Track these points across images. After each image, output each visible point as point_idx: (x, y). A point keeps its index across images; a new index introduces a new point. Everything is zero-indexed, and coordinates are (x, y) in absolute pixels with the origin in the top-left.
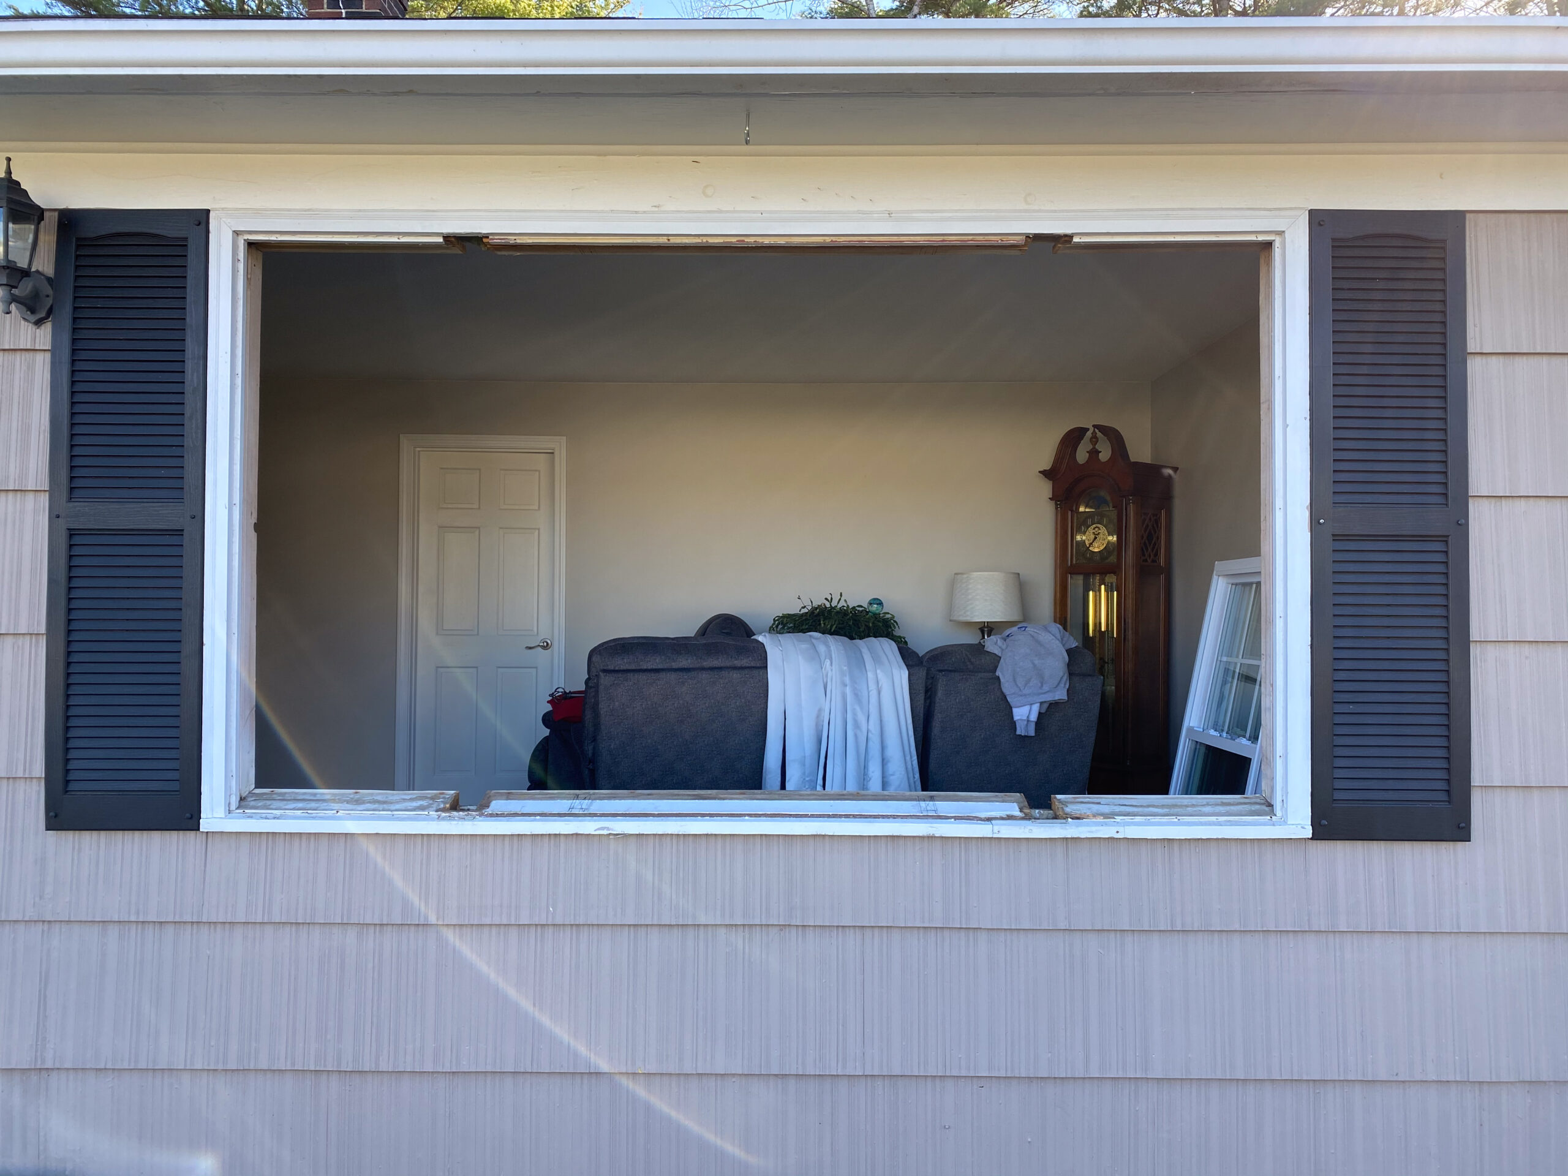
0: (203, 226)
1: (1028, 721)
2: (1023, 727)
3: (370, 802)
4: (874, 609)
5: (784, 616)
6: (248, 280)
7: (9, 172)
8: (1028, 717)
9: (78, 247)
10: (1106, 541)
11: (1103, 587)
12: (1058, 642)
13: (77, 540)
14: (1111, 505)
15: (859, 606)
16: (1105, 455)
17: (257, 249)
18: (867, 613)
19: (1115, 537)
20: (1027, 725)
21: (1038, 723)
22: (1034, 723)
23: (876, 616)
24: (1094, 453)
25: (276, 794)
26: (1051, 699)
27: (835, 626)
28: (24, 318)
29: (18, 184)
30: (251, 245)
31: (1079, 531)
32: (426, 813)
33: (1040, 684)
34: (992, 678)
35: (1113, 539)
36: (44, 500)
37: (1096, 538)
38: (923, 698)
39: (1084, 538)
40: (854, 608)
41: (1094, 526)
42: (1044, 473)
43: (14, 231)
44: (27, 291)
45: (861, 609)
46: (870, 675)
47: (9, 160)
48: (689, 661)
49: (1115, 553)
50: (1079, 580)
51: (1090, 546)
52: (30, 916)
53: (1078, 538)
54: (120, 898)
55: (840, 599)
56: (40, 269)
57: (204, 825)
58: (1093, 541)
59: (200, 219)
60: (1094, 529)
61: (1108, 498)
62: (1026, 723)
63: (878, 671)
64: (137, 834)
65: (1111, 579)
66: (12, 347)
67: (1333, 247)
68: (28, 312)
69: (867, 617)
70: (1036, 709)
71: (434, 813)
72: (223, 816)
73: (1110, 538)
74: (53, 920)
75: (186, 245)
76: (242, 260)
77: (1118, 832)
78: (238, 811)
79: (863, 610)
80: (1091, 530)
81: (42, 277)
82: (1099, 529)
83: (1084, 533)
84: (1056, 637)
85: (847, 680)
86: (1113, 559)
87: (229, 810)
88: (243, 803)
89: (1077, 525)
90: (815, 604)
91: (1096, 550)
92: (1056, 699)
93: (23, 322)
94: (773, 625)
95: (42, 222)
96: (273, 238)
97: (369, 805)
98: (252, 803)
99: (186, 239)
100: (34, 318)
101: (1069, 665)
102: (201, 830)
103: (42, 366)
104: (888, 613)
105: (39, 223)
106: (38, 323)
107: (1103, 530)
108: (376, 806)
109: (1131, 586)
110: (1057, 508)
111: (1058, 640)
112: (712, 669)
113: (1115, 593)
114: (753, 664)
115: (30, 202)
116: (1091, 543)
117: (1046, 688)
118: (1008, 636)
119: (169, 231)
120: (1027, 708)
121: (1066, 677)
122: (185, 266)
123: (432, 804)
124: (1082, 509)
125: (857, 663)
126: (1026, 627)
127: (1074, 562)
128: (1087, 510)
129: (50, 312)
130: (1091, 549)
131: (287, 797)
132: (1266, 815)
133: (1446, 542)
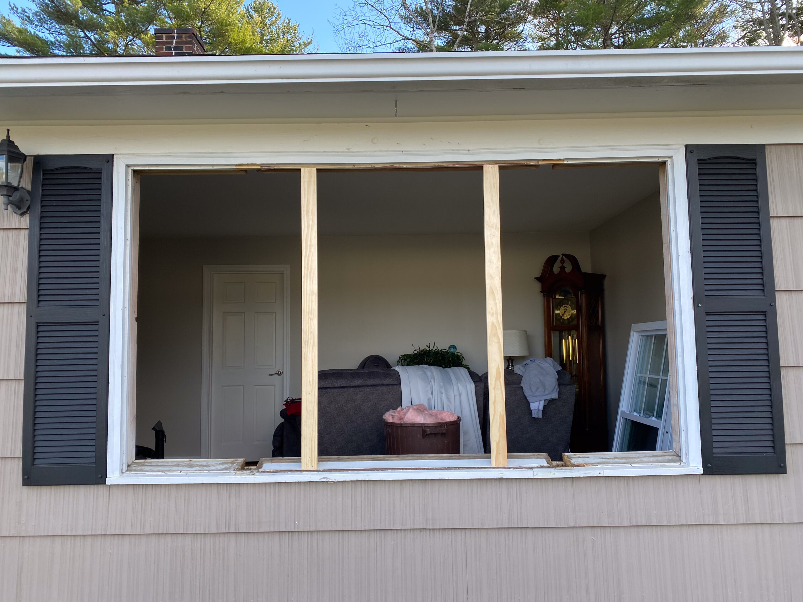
0: (110, 163)
1: (538, 410)
2: (536, 413)
3: (198, 466)
4: (452, 351)
5: (405, 356)
6: (133, 190)
7: (8, 136)
8: (538, 408)
9: (44, 174)
10: (571, 313)
11: (570, 337)
12: (552, 368)
13: (41, 328)
14: (572, 294)
15: (444, 349)
16: (568, 268)
17: (138, 174)
18: (448, 353)
19: (575, 311)
20: (538, 412)
21: (543, 411)
22: (541, 411)
23: (453, 354)
24: (563, 268)
25: (146, 462)
26: (549, 398)
27: (432, 360)
28: (15, 212)
29: (13, 142)
30: (135, 172)
31: (556, 308)
32: (229, 471)
33: (544, 391)
34: (519, 387)
35: (575, 312)
36: (24, 308)
37: (565, 312)
38: (483, 399)
39: (559, 312)
40: (442, 350)
41: (564, 305)
42: (537, 279)
43: (11, 166)
44: (17, 198)
45: (444, 351)
46: (455, 388)
47: (8, 130)
48: (360, 382)
49: (576, 319)
50: (557, 333)
51: (562, 316)
52: (13, 534)
53: (556, 312)
54: (62, 523)
55: (434, 346)
56: (24, 186)
57: (109, 481)
58: (564, 313)
59: (109, 159)
60: (564, 307)
61: (571, 291)
62: (537, 411)
63: (459, 385)
64: (72, 487)
65: (574, 332)
66: (8, 227)
67: (698, 163)
68: (17, 209)
69: (449, 355)
70: (542, 403)
71: (233, 471)
72: (119, 476)
73: (573, 312)
74: (25, 535)
75: (101, 173)
76: (130, 180)
77: (600, 473)
78: (127, 473)
79: (445, 352)
80: (562, 308)
81: (25, 190)
82: (567, 307)
83: (559, 309)
84: (551, 365)
85: (443, 390)
86: (575, 322)
87: (122, 472)
88: (129, 468)
89: (555, 305)
90: (421, 349)
91: (566, 318)
92: (553, 398)
93: (14, 214)
94: (399, 360)
95: (25, 162)
96: (147, 168)
97: (197, 467)
98: (134, 468)
99: (101, 169)
100: (20, 212)
101: (558, 379)
102: (107, 484)
103: (24, 237)
104: (459, 353)
105: (24, 163)
106: (22, 214)
107: (569, 308)
108: (201, 468)
109: (585, 336)
110: (544, 297)
111: (552, 366)
112: (371, 386)
113: (577, 340)
114: (393, 383)
115: (19, 152)
116: (563, 315)
117: (547, 392)
118: (525, 365)
119: (93, 165)
120: (537, 403)
121: (557, 386)
122: (101, 184)
123: (232, 466)
124: (557, 297)
125: (448, 381)
126: (535, 360)
127: (554, 324)
128: (560, 297)
129: (29, 208)
130: (563, 317)
131: (153, 464)
132: (678, 462)
133: (765, 314)
